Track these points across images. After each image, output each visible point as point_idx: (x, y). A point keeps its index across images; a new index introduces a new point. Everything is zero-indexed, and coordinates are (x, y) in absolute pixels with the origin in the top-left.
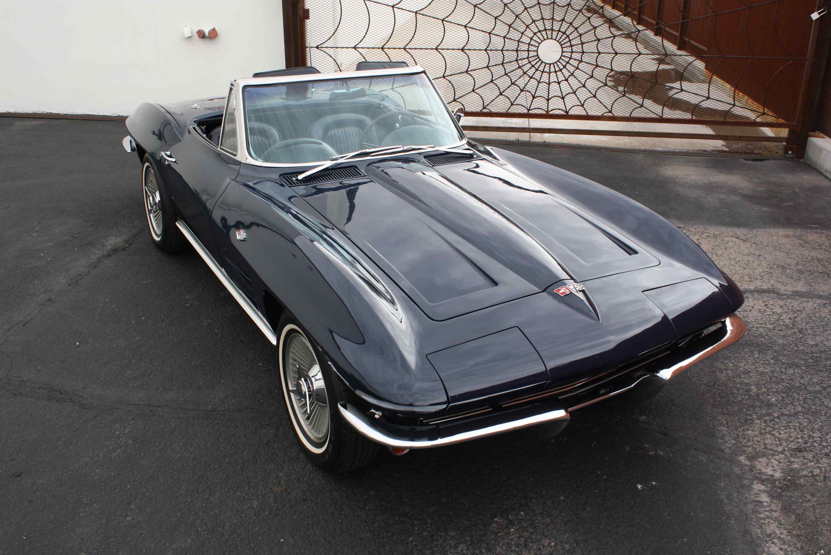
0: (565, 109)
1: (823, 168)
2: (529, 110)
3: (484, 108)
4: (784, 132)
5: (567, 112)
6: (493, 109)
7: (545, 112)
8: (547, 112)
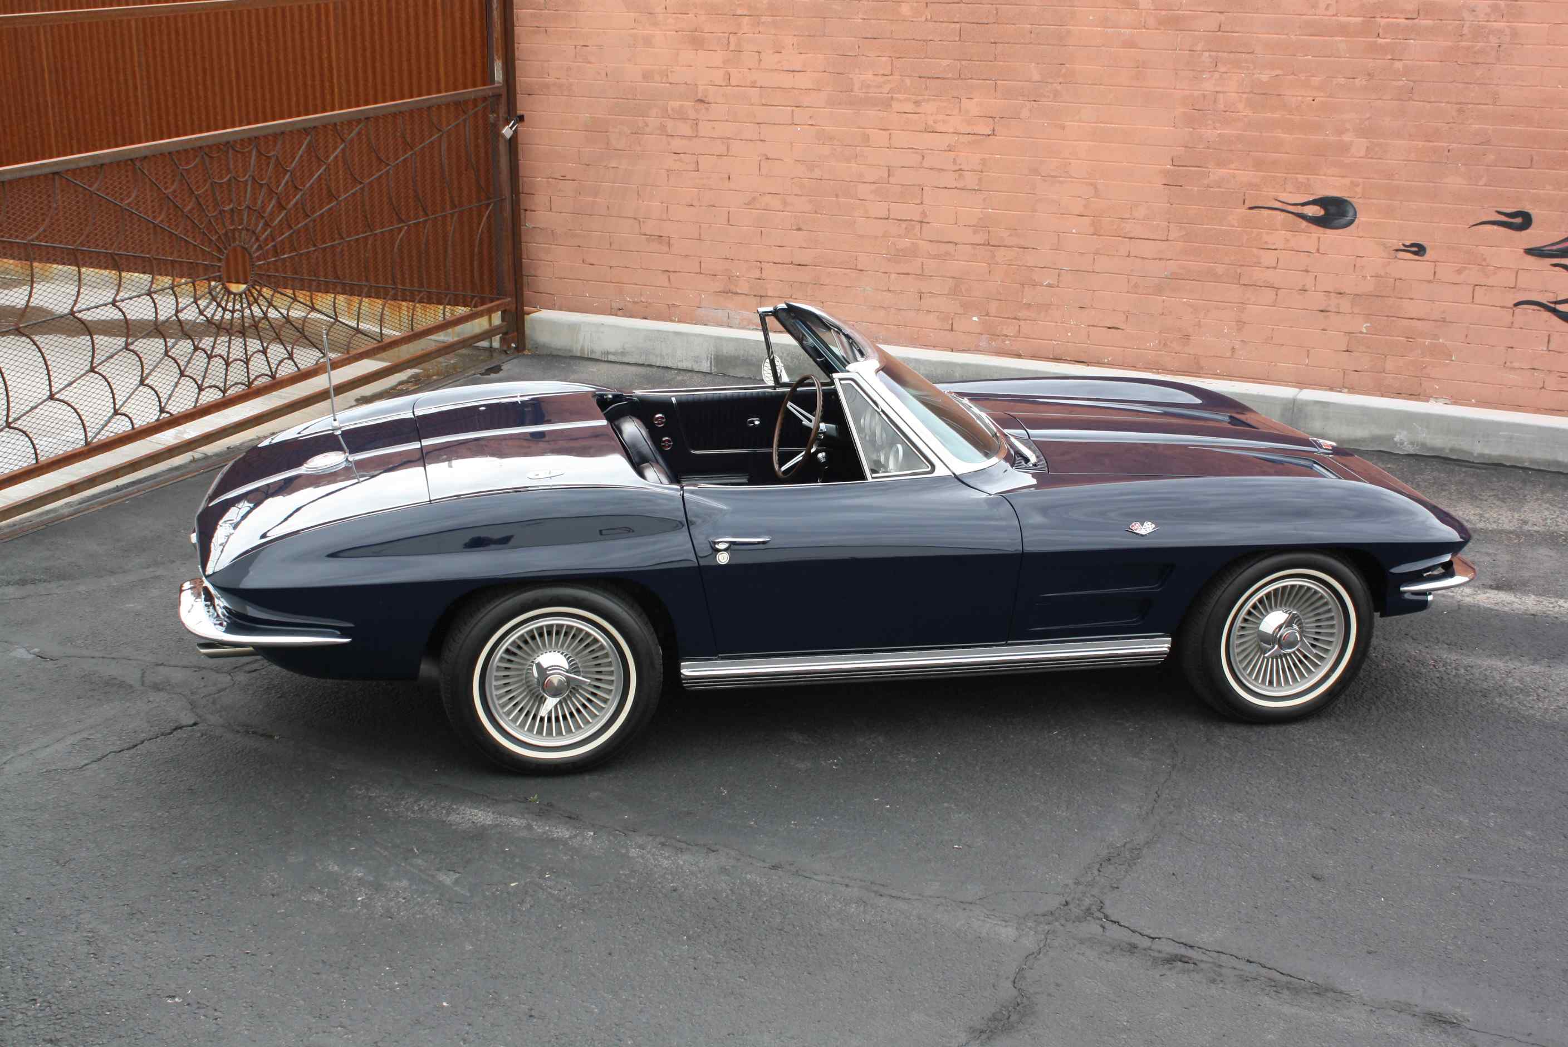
0: (270, 374)
1: (592, 352)
2: (224, 392)
3: (162, 410)
4: (497, 319)
5: (273, 377)
6: (176, 408)
7: (243, 387)
8: (250, 384)
